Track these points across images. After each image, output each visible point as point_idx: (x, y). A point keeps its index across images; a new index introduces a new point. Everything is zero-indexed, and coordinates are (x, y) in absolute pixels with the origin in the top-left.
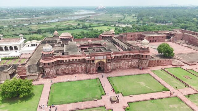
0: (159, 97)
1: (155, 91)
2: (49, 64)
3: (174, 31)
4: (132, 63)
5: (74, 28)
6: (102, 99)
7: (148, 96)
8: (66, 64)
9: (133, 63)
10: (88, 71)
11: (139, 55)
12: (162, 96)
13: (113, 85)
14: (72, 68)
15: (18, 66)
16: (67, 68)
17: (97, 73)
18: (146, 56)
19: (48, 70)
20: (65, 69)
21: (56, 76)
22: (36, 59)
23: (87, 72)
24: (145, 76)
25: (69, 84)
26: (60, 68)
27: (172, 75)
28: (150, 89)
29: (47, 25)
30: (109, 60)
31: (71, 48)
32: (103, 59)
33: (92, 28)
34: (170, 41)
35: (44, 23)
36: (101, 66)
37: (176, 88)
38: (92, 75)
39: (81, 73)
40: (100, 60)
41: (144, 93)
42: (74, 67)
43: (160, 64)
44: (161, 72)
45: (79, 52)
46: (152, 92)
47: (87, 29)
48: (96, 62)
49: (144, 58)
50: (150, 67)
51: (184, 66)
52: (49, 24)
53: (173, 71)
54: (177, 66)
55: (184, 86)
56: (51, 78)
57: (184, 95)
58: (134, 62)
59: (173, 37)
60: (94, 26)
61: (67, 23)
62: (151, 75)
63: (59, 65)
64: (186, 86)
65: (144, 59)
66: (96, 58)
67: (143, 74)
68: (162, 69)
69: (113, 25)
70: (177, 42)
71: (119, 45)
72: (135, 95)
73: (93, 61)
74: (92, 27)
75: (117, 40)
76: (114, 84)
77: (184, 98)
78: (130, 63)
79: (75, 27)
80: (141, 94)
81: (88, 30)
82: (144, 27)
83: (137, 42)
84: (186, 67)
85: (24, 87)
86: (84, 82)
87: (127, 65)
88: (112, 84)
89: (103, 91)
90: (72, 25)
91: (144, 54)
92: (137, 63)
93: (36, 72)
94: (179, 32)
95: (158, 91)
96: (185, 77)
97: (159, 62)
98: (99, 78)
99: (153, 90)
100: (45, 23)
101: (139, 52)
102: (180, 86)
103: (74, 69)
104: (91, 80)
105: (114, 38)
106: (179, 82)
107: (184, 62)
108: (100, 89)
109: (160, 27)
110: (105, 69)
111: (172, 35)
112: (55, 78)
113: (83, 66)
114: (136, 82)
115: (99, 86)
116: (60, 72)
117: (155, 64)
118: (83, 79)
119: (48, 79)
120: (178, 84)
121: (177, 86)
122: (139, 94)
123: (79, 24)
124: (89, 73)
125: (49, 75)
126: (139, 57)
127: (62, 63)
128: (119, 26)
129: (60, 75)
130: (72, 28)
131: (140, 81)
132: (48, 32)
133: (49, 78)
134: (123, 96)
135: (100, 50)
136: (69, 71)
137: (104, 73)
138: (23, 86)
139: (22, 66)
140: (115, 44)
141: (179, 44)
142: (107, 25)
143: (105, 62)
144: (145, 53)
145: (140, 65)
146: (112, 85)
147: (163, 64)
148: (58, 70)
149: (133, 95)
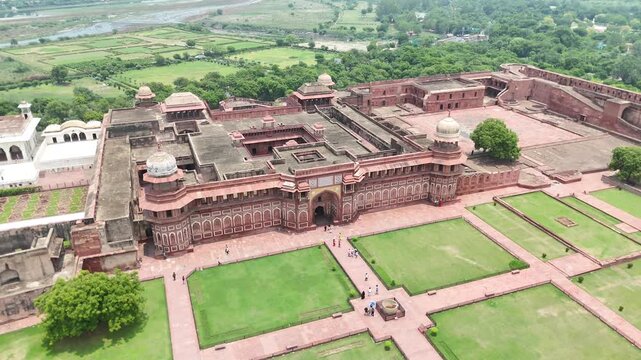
0: (507, 288)
1: (492, 271)
2: (169, 213)
3: (505, 71)
4: (410, 189)
5: (177, 57)
6: (353, 309)
7: (476, 290)
8: (221, 209)
9: (414, 188)
10: (286, 224)
11: (431, 166)
12: (514, 286)
13: (373, 262)
14: (238, 219)
15: (74, 229)
16: (222, 220)
17: (314, 229)
18: (452, 167)
19: (168, 232)
20: (218, 223)
21: (191, 247)
22: (118, 198)
23: (284, 226)
24: (452, 227)
25: (241, 270)
26: (201, 221)
27: (525, 218)
28: (478, 268)
29: (76, 48)
30: (348, 187)
31: (213, 147)
32: (334, 185)
33: (239, 56)
34: (497, 103)
35: (62, 39)
36: (323, 205)
37: (544, 256)
38: (302, 235)
39: (267, 231)
40: (322, 190)
41: (465, 282)
42: (244, 214)
43: (488, 185)
44: (492, 211)
45: (247, 163)
46: (485, 277)
47: (223, 59)
48: (313, 194)
49: (447, 172)
50: (461, 194)
51: (549, 185)
52: (83, 45)
53: (525, 205)
54: (533, 188)
55: (564, 248)
56: (178, 256)
57: (569, 278)
58: (418, 187)
59: (503, 92)
60: (243, 51)
61: (149, 39)
62: (468, 222)
63: (199, 212)
64: (567, 251)
65: (445, 177)
66: (313, 182)
67: (448, 220)
68: (496, 202)
69: (306, 45)
70: (517, 107)
71: (358, 130)
72: (442, 288)
73: (304, 194)
74: (239, 52)
75: (346, 111)
76: (373, 258)
77: (570, 287)
78: (406, 189)
79: (182, 56)
80: (457, 284)
81: (228, 64)
82: (409, 53)
83: (404, 112)
84: (557, 189)
85: (121, 298)
86: (285, 259)
87: (397, 194)
88: (369, 260)
89: (350, 285)
90: (165, 46)
91: (445, 163)
92: (425, 186)
93: (131, 242)
94: (519, 74)
95: (500, 270)
96: (561, 220)
97: (485, 178)
98: (325, 244)
99: (487, 269)
100: (68, 39)
101: (432, 156)
102: (551, 251)
103: (243, 221)
104: (305, 252)
105: (336, 104)
106: (546, 239)
107: (549, 173)
108: (339, 278)
109: (452, 51)
110: (338, 212)
111: (503, 85)
112: (192, 254)
113: (272, 208)
114: (434, 247)
115: (334, 270)
116: (201, 232)
117: (473, 188)
118: (278, 249)
119: (168, 260)
120: (546, 243)
121: (545, 252)
122: (451, 285)
123: (191, 44)
124: (289, 229)
125: (170, 246)
126: (432, 170)
127: (209, 206)
128: (325, 49)
129: (203, 243)
130: (170, 56)
131: (445, 245)
132: (88, 74)
133: (171, 255)
134: (411, 295)
135: (316, 153)
136: (230, 227)
137: (335, 224)
138: (119, 297)
139: (87, 227)
140: (345, 124)
141: (521, 113)
142: (287, 45)
143: (339, 194)
144: (447, 159)
145: (435, 192)
146: (368, 264)
147: (496, 184)
148: (196, 227)
149: (437, 289)
